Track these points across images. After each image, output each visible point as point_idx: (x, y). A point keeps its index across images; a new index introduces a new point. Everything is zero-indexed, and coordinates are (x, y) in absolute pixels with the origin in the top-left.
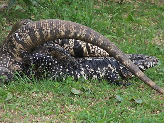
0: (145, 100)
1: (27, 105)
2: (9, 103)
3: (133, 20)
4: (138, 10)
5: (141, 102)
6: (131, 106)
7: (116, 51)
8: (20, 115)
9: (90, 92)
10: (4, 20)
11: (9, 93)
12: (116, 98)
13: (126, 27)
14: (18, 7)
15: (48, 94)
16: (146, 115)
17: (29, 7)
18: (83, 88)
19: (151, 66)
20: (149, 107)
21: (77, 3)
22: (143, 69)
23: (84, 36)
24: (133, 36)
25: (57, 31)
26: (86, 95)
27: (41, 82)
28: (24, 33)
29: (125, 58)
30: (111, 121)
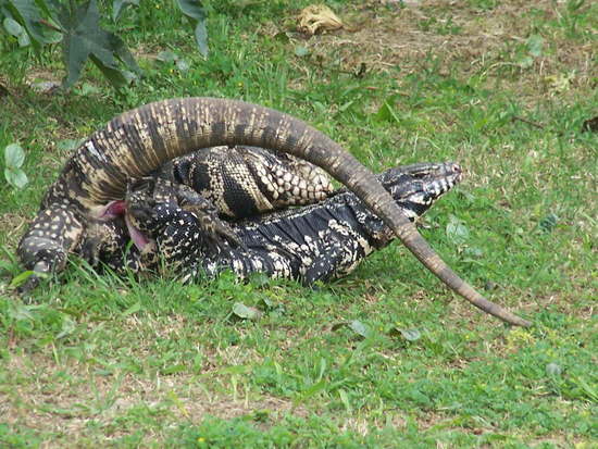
0: (427, 333)
1: (116, 348)
2: (65, 343)
3: (394, 120)
4: (406, 93)
5: (417, 336)
6: (391, 348)
7: (348, 168)
8: (96, 375)
9: (283, 314)
10: (51, 122)
11: (67, 318)
12: (351, 329)
13: (375, 137)
14: (88, 88)
15: (170, 319)
16: (430, 371)
17: (117, 88)
18: (262, 302)
19: (445, 188)
20: (438, 349)
21: (245, 75)
22: (423, 203)
23: (262, 131)
24: (394, 161)
25: (193, 125)
26: (272, 321)
27: (152, 286)
28: (110, 140)
29: (374, 187)
30: (340, 387)
